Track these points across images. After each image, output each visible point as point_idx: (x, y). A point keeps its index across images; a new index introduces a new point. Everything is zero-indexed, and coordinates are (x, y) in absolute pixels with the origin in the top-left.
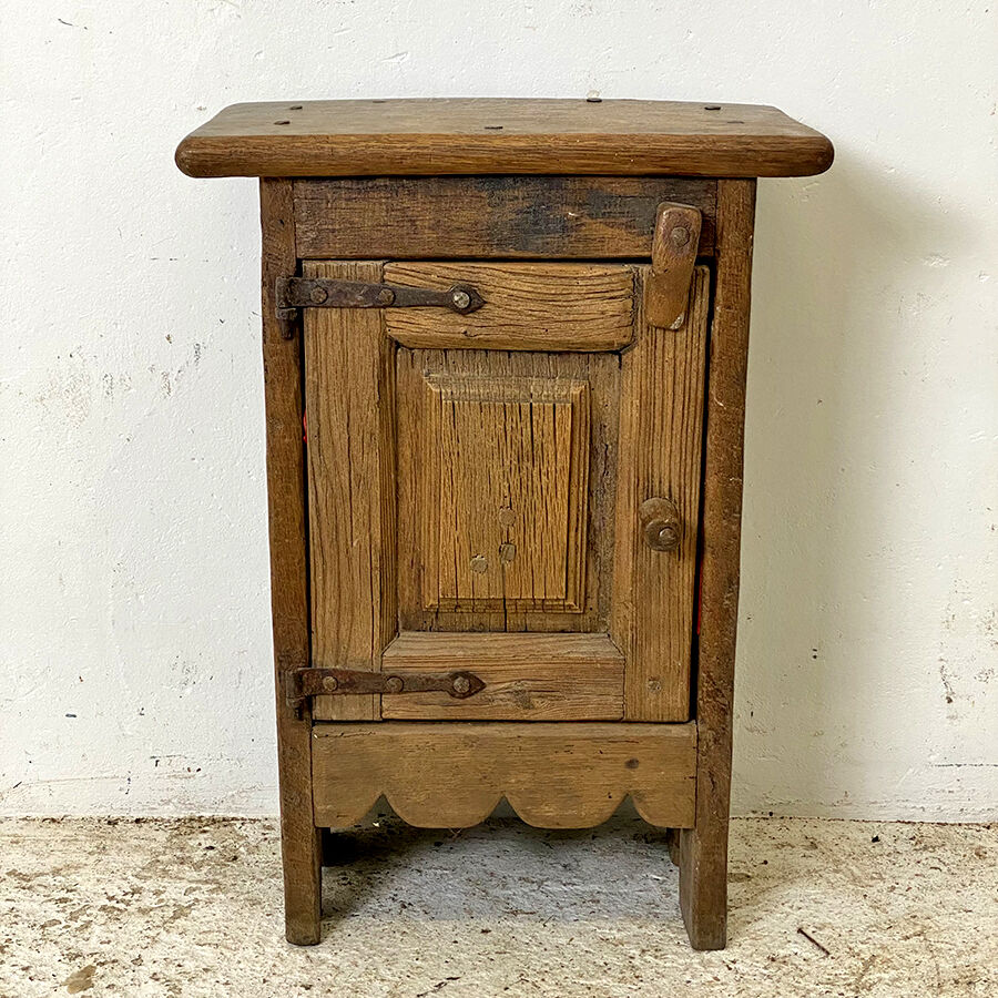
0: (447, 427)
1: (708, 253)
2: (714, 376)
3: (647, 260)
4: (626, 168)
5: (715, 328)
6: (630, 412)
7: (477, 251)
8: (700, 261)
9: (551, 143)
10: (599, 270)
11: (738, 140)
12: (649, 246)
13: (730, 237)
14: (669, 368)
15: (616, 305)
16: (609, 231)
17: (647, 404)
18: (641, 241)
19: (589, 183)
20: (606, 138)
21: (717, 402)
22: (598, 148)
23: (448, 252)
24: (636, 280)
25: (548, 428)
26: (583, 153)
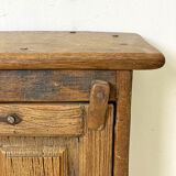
0: (9, 167)
1: (112, 99)
2: (116, 147)
3: (88, 102)
4: (78, 67)
5: (116, 128)
6: (83, 159)
7: (18, 99)
8: (109, 103)
9: (45, 57)
10: (68, 107)
11: (125, 55)
12: (88, 97)
13: (122, 93)
14: (98, 144)
15: (76, 121)
16: (72, 91)
17: (89, 157)
18: (86, 95)
19: (63, 72)
20: (69, 54)
21: (117, 156)
22: (65, 59)
23: (5, 100)
24: (83, 111)
25: (50, 166)
26: (59, 61)
